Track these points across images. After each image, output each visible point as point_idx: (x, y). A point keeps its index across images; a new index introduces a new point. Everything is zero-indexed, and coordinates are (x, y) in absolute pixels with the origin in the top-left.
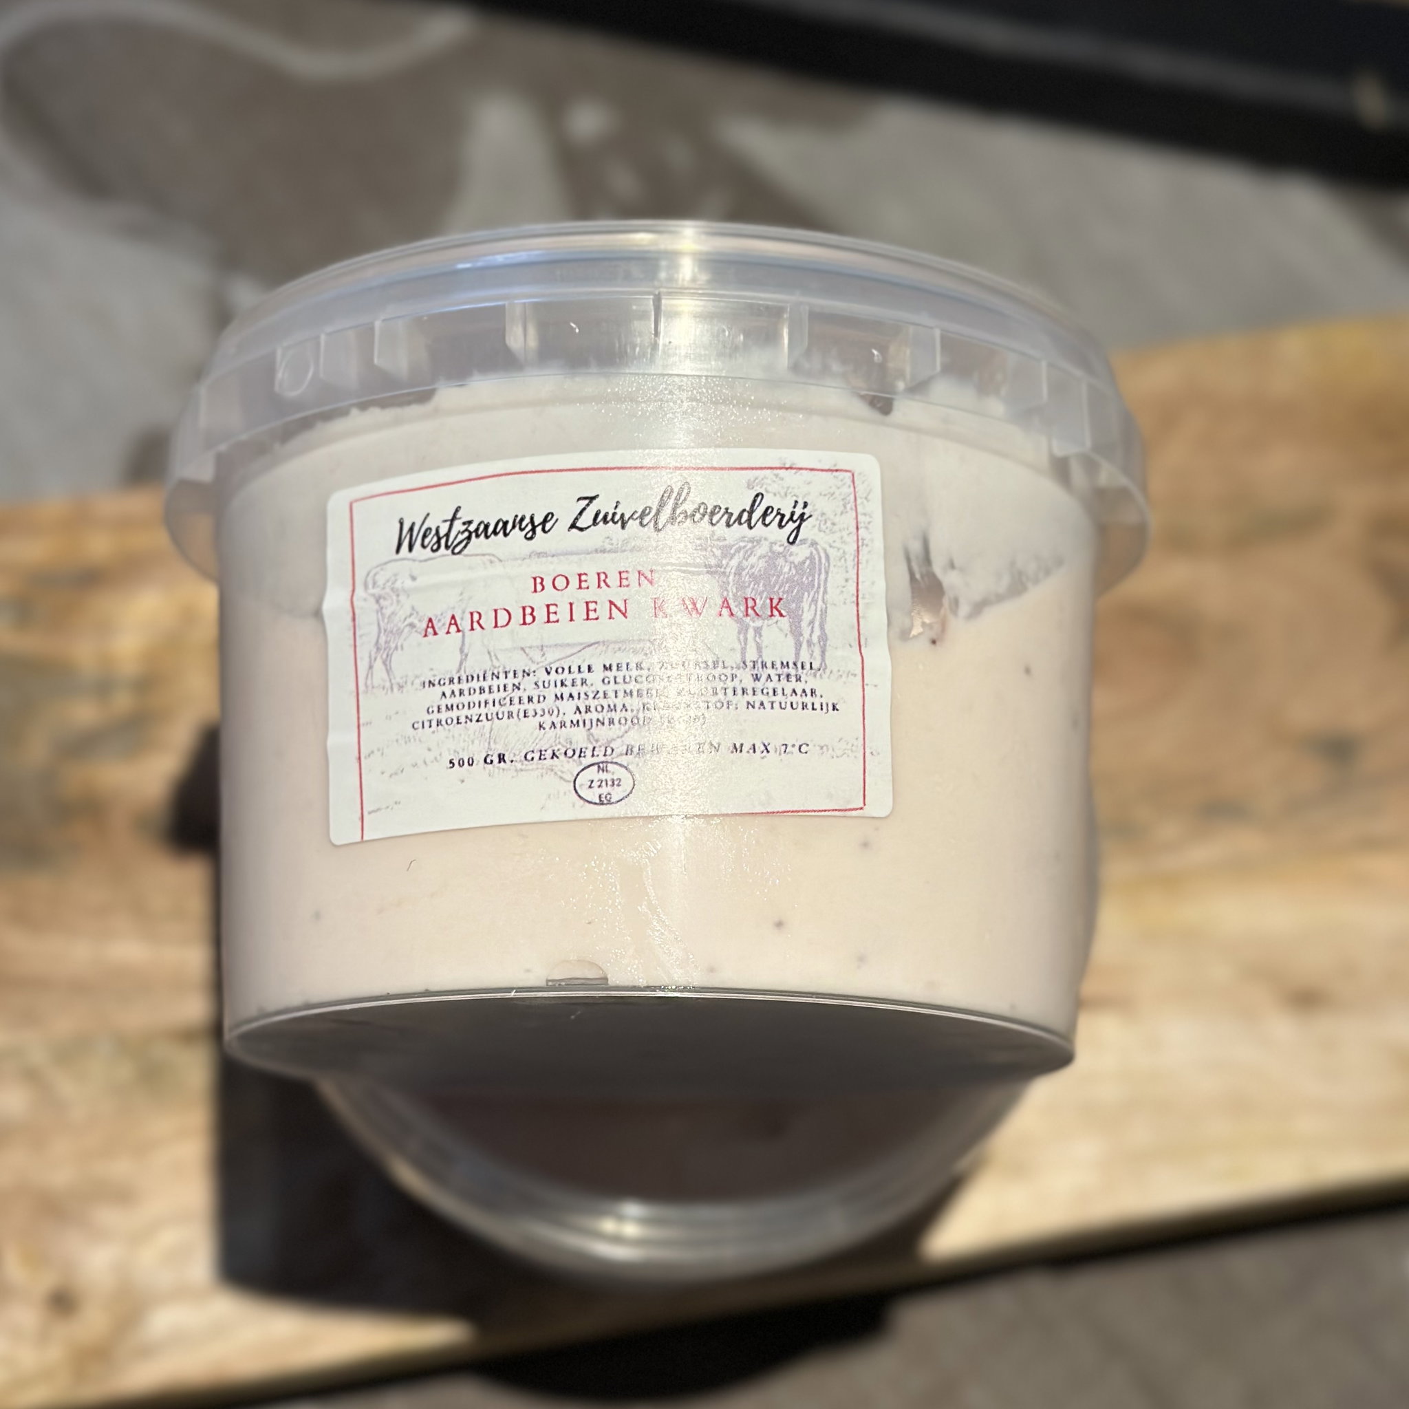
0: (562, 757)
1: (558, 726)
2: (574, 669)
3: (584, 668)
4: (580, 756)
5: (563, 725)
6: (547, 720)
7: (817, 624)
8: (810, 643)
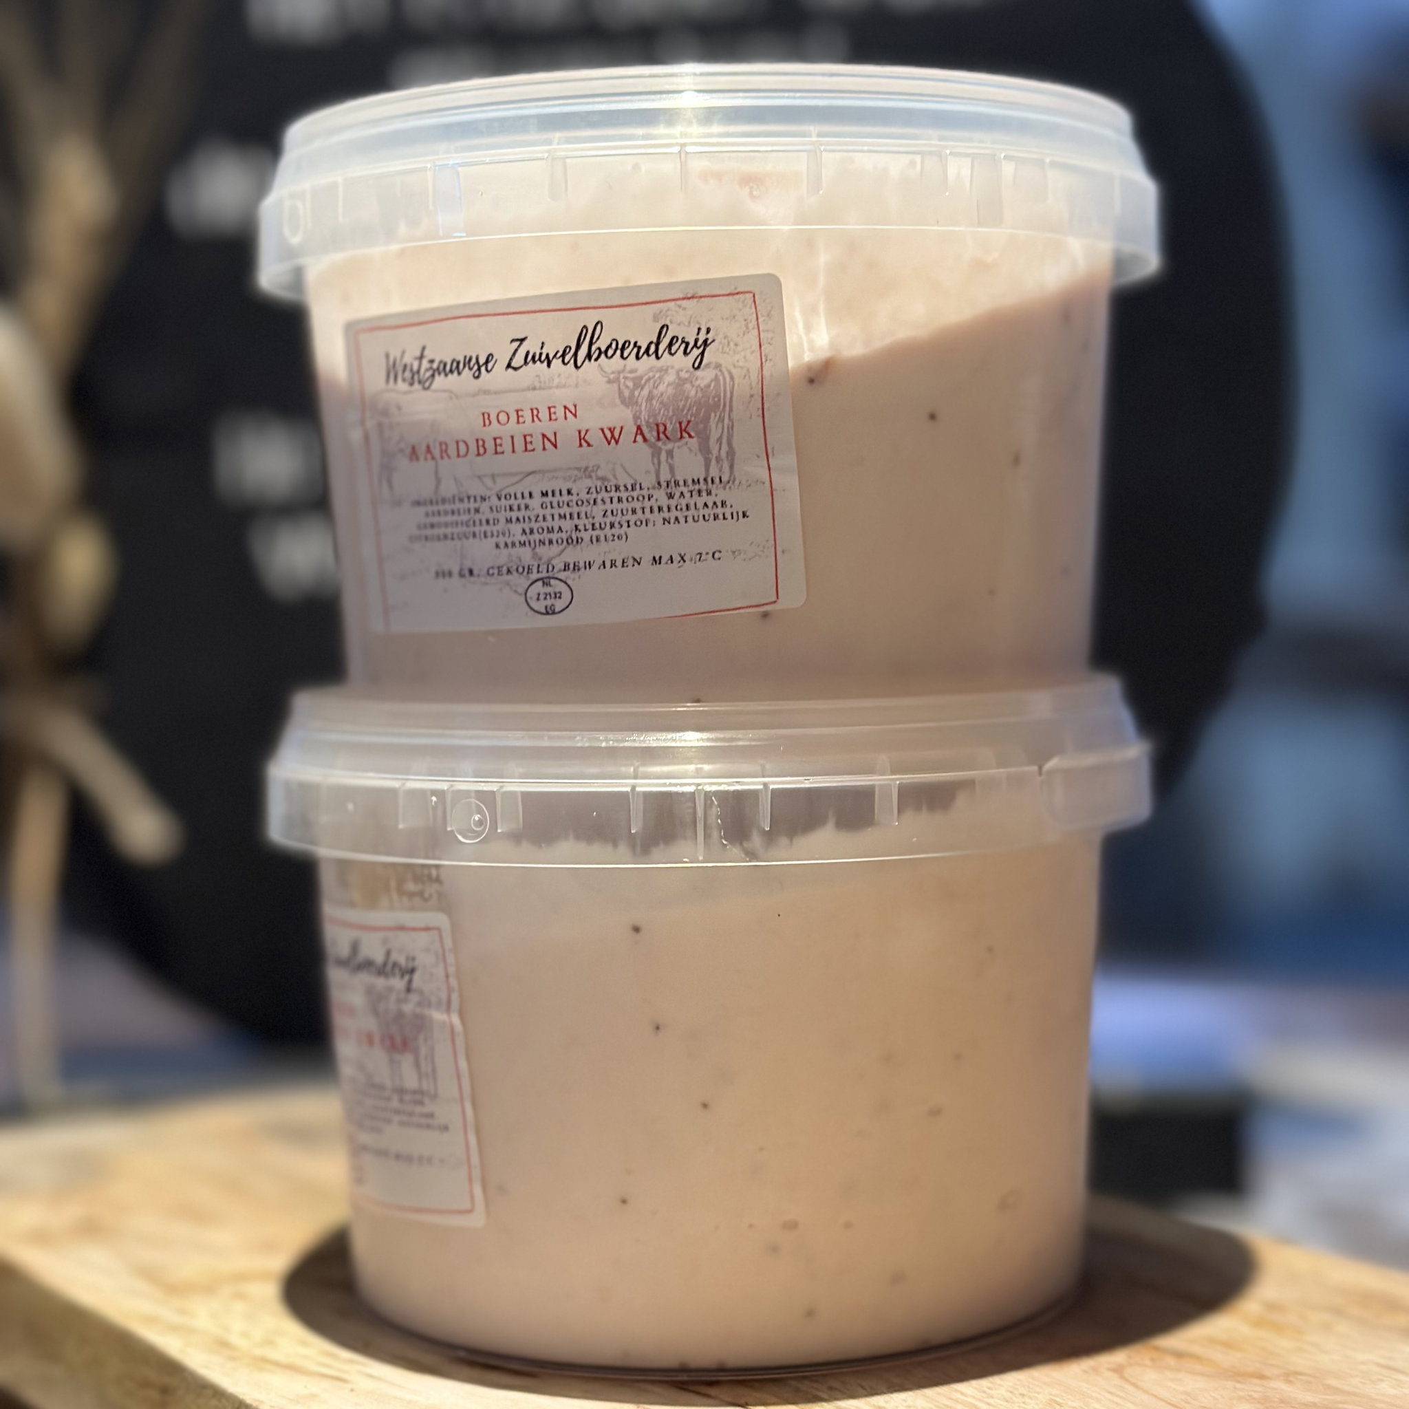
0: (515, 573)
1: (510, 545)
2: (519, 495)
3: (527, 495)
4: (528, 573)
5: (513, 545)
6: (501, 540)
7: (724, 440)
8: (718, 459)
